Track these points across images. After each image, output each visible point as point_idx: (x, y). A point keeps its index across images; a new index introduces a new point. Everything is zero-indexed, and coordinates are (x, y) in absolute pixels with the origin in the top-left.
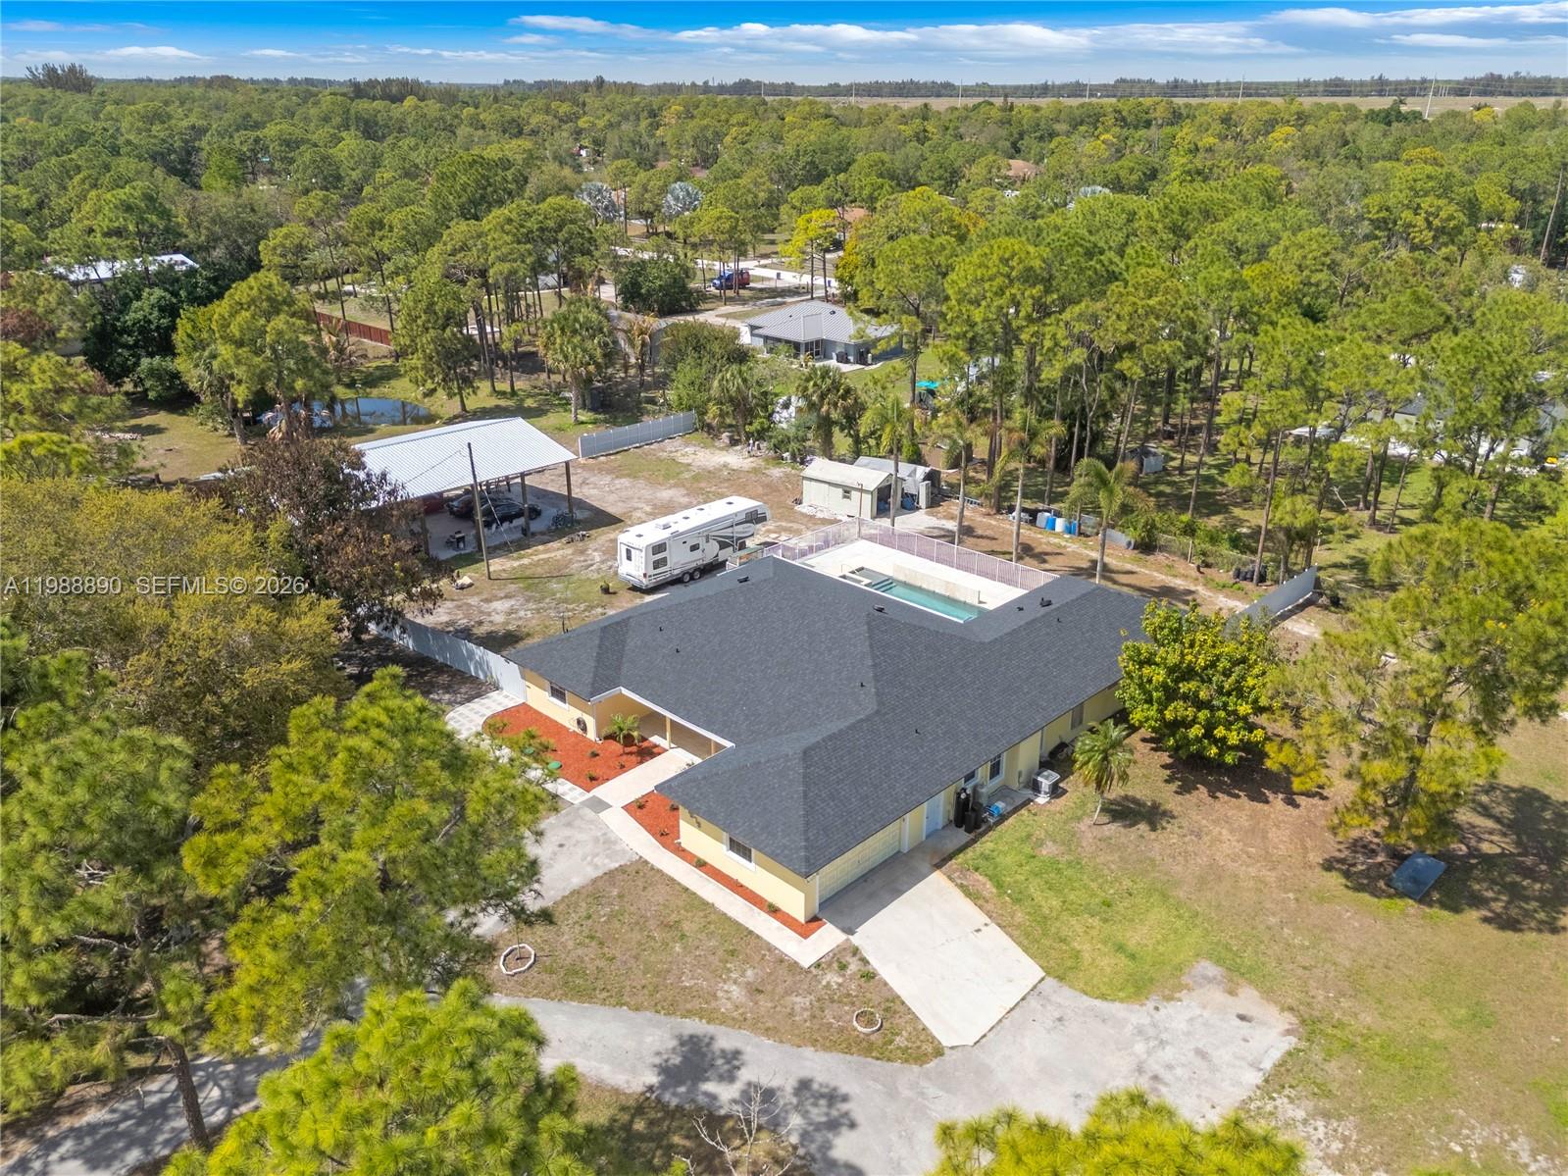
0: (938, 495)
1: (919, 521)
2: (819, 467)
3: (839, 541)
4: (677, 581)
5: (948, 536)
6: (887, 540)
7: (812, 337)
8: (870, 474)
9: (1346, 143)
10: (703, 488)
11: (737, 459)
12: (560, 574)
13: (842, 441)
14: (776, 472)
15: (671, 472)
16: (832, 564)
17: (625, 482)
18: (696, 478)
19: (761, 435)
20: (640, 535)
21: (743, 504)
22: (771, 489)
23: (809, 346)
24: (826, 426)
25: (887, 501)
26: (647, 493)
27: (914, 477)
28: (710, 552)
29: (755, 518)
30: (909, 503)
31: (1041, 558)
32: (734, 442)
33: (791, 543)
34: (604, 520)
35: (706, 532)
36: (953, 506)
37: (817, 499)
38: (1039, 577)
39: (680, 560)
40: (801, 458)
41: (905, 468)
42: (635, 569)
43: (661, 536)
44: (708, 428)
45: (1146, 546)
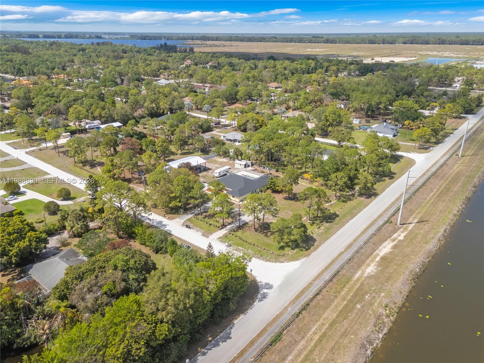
0: (252, 165)
1: (250, 168)
2: (237, 161)
3: (240, 171)
4: (221, 176)
5: (253, 170)
6: (246, 171)
7: (234, 139)
8: (243, 162)
9: (342, 86)
10: (222, 164)
11: (225, 160)
12: (206, 176)
13: (240, 158)
14: (231, 162)
15: (216, 162)
16: (240, 174)
17: (210, 164)
18: (220, 163)
19: (228, 156)
20: (218, 171)
21: (229, 167)
22: (230, 165)
23: (233, 140)
24: (237, 156)
25: (246, 166)
26: (214, 165)
27: (249, 163)
28: (225, 173)
29: (230, 169)
30: (249, 166)
31: (264, 173)
32: (224, 157)
33: (234, 172)
34: (209, 169)
35: (224, 170)
36: (253, 166)
37: (237, 166)
38: (262, 174)
39: (222, 174)
40: (234, 160)
41: (248, 162)
42: (217, 175)
43: (220, 171)
44: (220, 155)
45: (277, 171)
